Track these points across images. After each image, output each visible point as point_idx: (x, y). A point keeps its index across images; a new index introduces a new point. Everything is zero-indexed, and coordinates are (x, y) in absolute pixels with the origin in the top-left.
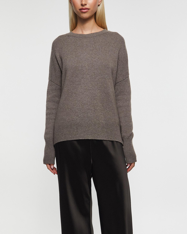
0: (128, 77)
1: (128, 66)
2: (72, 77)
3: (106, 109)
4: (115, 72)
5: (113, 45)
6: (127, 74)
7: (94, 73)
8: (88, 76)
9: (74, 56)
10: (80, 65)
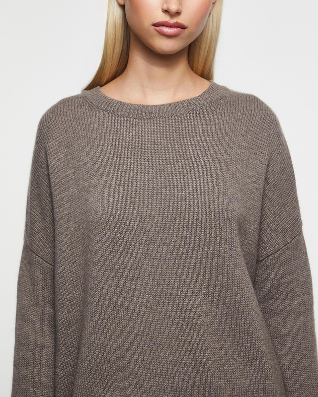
0: (300, 233)
1: (296, 195)
2: (112, 252)
3: (234, 359)
4: (253, 227)
5: (241, 139)
6: (296, 222)
7: (183, 238)
8: (165, 249)
9: (113, 182)
10: (136, 214)
